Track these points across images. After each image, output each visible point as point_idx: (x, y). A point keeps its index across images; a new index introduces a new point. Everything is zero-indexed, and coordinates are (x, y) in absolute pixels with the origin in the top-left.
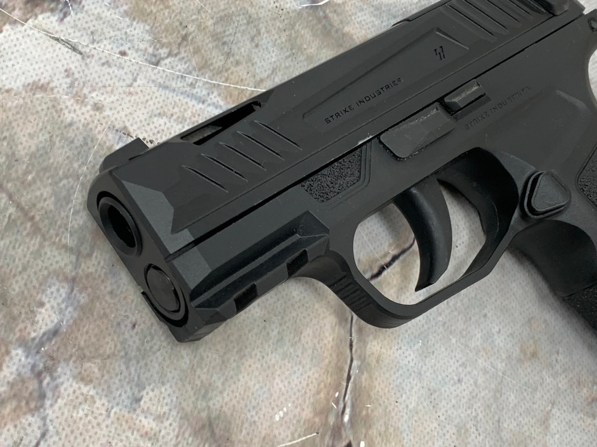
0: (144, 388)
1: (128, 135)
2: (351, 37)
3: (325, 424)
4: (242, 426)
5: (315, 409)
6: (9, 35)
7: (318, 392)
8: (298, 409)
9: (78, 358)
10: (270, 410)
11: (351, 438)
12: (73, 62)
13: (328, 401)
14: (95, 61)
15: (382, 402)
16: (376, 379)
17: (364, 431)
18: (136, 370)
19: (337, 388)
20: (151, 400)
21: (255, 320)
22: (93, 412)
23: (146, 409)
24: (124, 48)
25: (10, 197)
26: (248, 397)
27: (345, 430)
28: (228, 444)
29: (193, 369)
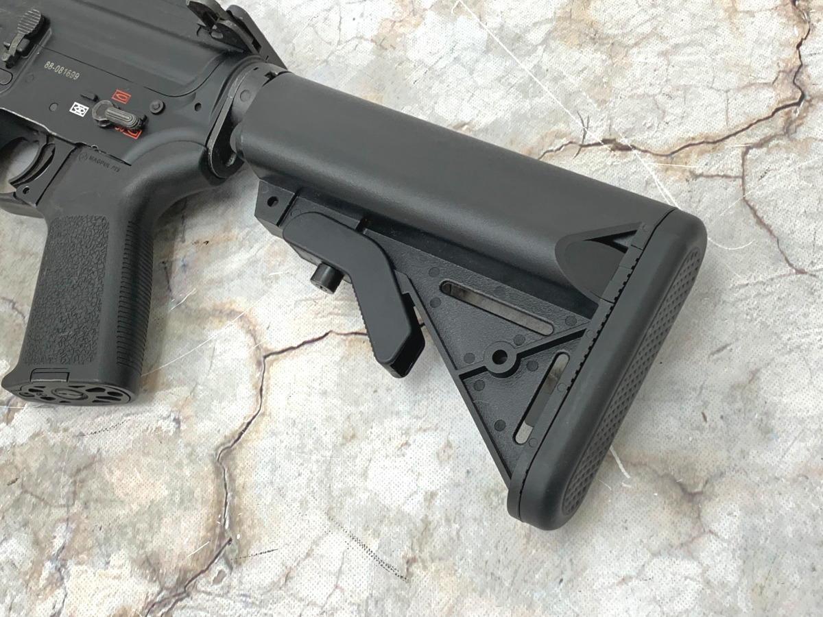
0: (111, 556)
1: (84, 435)
2: (205, 309)
3: (214, 534)
4: (165, 554)
5: (207, 529)
6: (17, 418)
7: (208, 520)
8: (197, 533)
9: (76, 555)
10: (181, 540)
11: (231, 536)
13: (214, 522)
15: (248, 509)
17: (238, 529)
18: (105, 549)
20: (115, 560)
21: (165, 498)
22: (87, 577)
23: (113, 565)
25: (32, 494)
26: (167, 538)
27: (227, 533)
28: (159, 566)
29: (134, 537)
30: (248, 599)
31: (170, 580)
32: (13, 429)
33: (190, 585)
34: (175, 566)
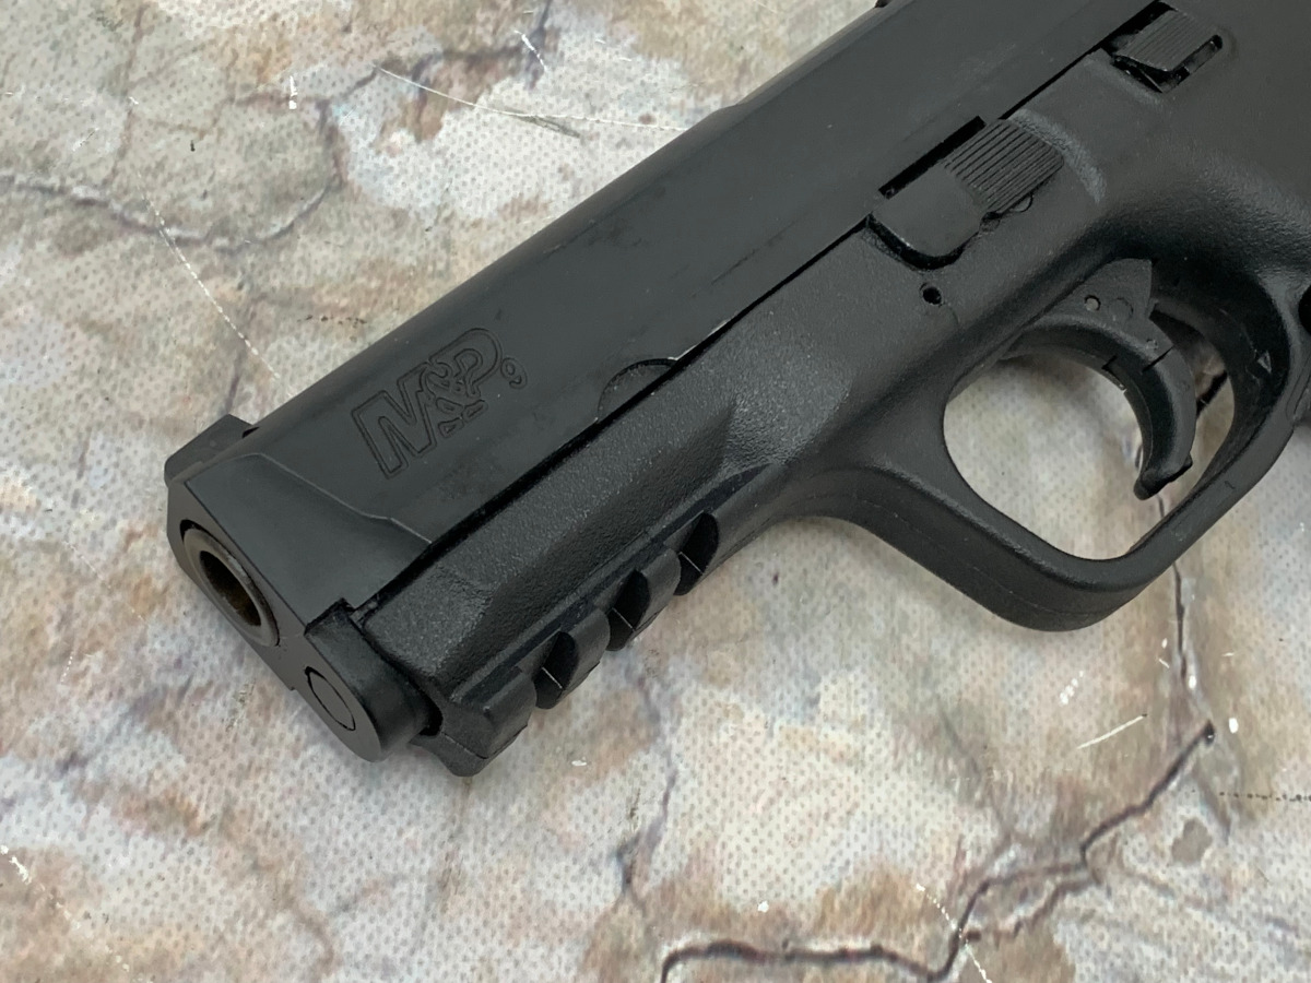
0: (819, 680)
3: (1156, 696)
4: (1004, 720)
5: (1129, 675)
6: (455, 130)
7: (1129, 644)
8: (1099, 679)
9: (696, 647)
10: (1048, 686)
11: (1210, 715)
12: (568, 153)
13: (1150, 657)
14: (604, 142)
15: (1252, 645)
16: (1233, 605)
17: (1231, 700)
18: (797, 652)
19: (1163, 630)
20: (834, 697)
22: (743, 732)
23: (830, 714)
24: (647, 109)
26: (1003, 669)
27: (1195, 704)
28: (987, 754)
29: (894, 636)
30: (1291, 937)
31: (1030, 813)
32: (440, 161)
33: (1096, 844)
34: (1040, 769)
